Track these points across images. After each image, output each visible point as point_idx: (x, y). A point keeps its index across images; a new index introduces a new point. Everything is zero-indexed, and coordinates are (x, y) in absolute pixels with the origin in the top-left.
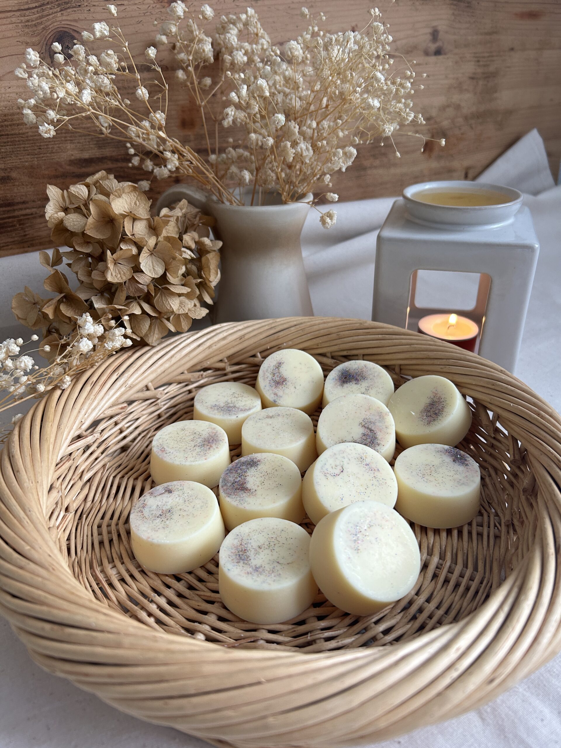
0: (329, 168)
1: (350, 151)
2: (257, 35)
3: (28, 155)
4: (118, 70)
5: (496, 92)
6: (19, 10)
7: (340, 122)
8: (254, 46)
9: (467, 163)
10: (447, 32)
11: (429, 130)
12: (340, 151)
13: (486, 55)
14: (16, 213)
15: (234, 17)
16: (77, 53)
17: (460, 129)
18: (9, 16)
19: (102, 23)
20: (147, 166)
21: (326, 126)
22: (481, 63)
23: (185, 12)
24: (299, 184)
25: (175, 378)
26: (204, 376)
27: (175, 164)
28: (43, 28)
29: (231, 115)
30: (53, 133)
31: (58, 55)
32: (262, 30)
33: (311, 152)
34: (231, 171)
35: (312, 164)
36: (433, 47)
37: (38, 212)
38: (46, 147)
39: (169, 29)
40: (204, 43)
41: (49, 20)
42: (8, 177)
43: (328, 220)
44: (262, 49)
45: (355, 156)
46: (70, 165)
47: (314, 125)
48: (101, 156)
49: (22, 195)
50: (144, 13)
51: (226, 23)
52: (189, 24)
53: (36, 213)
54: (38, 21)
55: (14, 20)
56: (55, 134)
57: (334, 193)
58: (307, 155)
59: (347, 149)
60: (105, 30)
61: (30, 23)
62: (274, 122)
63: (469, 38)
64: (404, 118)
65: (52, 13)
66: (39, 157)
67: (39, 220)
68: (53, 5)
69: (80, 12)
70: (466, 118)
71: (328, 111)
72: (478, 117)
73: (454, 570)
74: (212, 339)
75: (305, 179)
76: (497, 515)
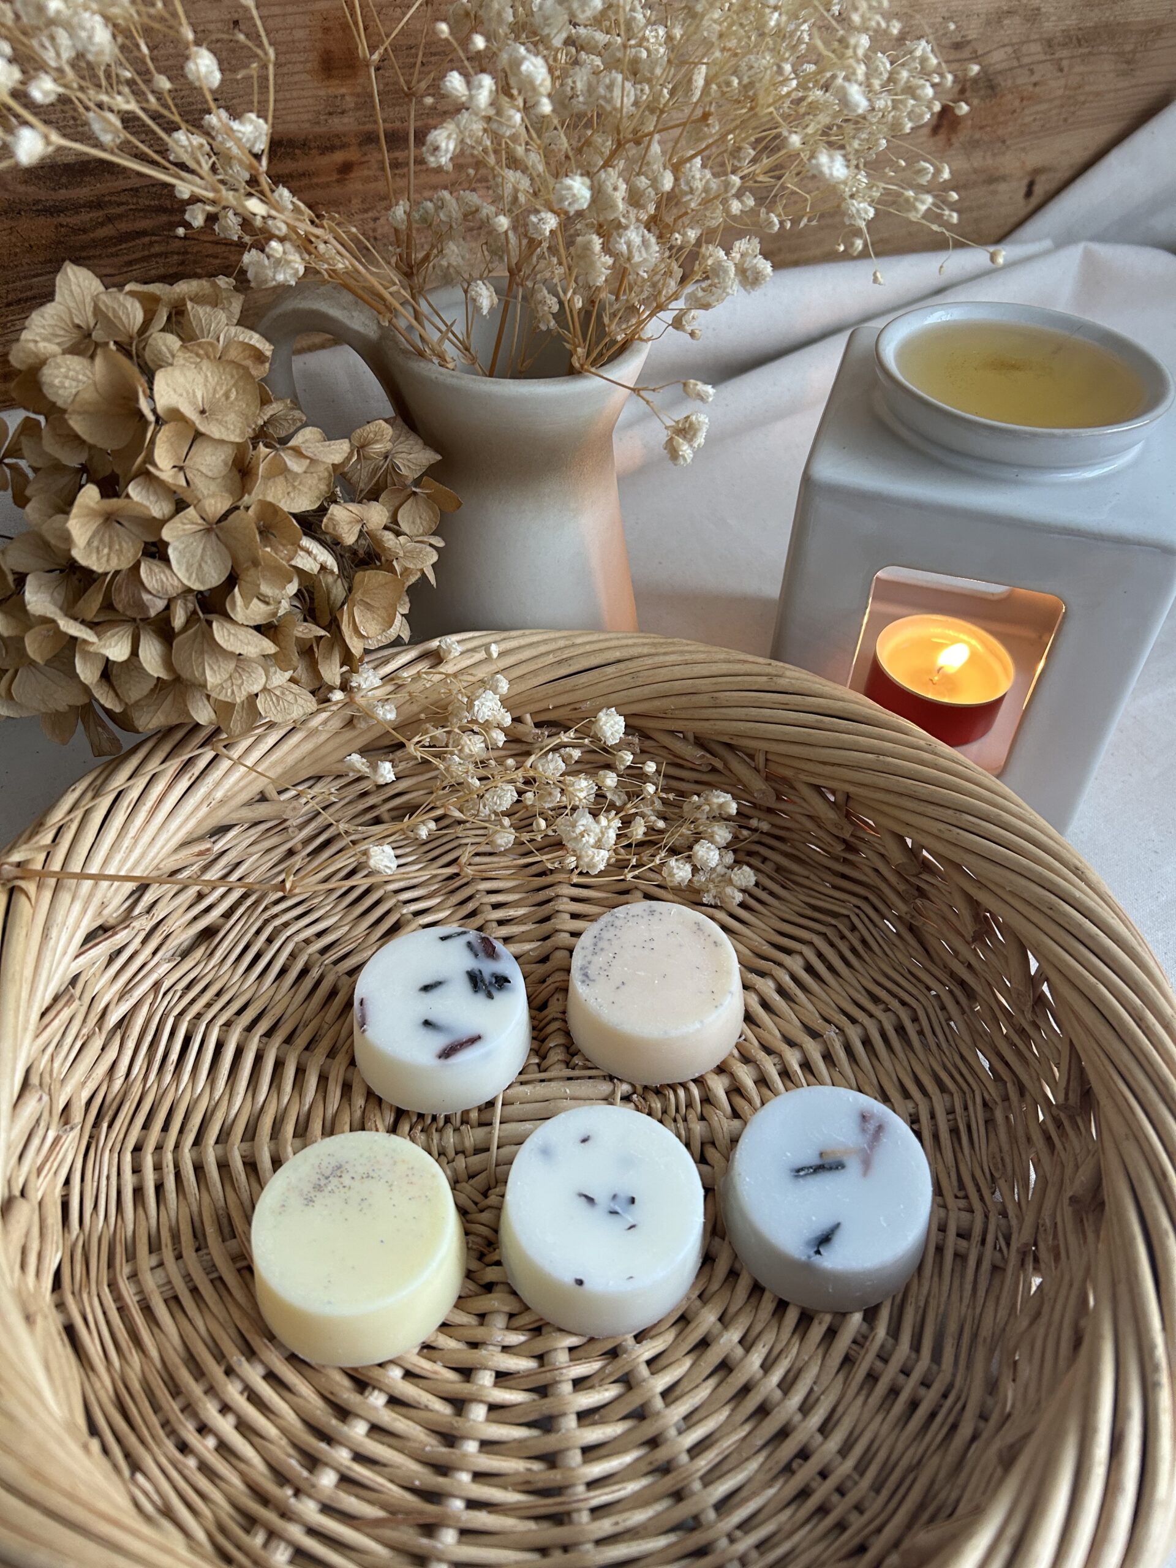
9: (1034, 160)
17: (1032, 72)
47: (668, 182)
57: (706, 383)
58: (643, 260)
70: (1050, 44)
72: (1079, 43)
73: (890, 1355)
76: (1004, 1214)
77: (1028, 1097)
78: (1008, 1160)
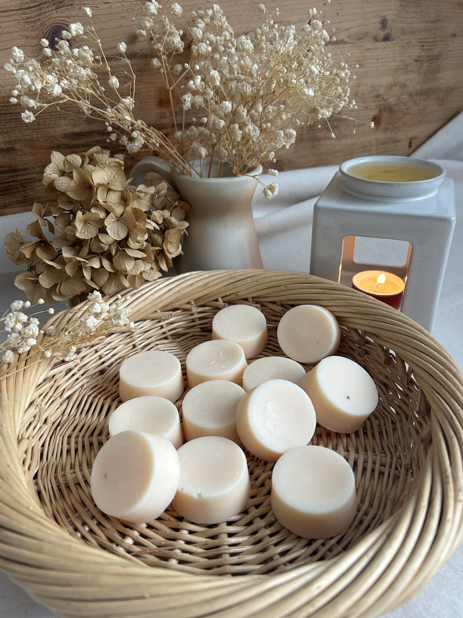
0: (272, 146)
1: (290, 132)
2: (222, 27)
3: (29, 130)
4: (93, 62)
5: (439, 72)
6: (20, 9)
7: (282, 106)
8: (218, 37)
9: (410, 134)
10: (395, 21)
11: (377, 106)
12: (282, 132)
13: (430, 40)
14: (19, 178)
15: (203, 12)
16: (62, 48)
17: (405, 105)
18: (12, 14)
19: (78, 23)
20: (122, 141)
21: (271, 110)
22: (426, 47)
23: (158, 9)
24: (248, 158)
25: (148, 316)
26: (173, 315)
27: (141, 142)
28: (41, 24)
29: (188, 101)
30: (33, 118)
31: (46, 49)
32: (226, 23)
33: (258, 132)
34: (192, 146)
35: (259, 142)
36: (382, 34)
37: (37, 177)
38: (43, 123)
39: (144, 24)
40: (174, 36)
41: (45, 17)
42: (12, 148)
43: (269, 192)
44: (225, 40)
45: (295, 136)
46: (63, 138)
47: (261, 109)
48: (90, 130)
49: (24, 163)
50: (127, 10)
51: (196, 17)
52: (162, 19)
53: (35, 178)
54: (37, 18)
55: (16, 17)
56: (34, 119)
57: (275, 170)
58: (254, 135)
59: (288, 131)
60: (80, 29)
61: (29, 20)
62: (222, 108)
63: (415, 26)
64: (337, 104)
65: (49, 11)
66: (38, 132)
67: (38, 184)
68: (49, 4)
69: (72, 9)
70: (411, 95)
71: (275, 96)
72: (422, 95)
74: (181, 285)
75: (254, 155)
76: (400, 458)
77: (409, 419)
78: (402, 441)
